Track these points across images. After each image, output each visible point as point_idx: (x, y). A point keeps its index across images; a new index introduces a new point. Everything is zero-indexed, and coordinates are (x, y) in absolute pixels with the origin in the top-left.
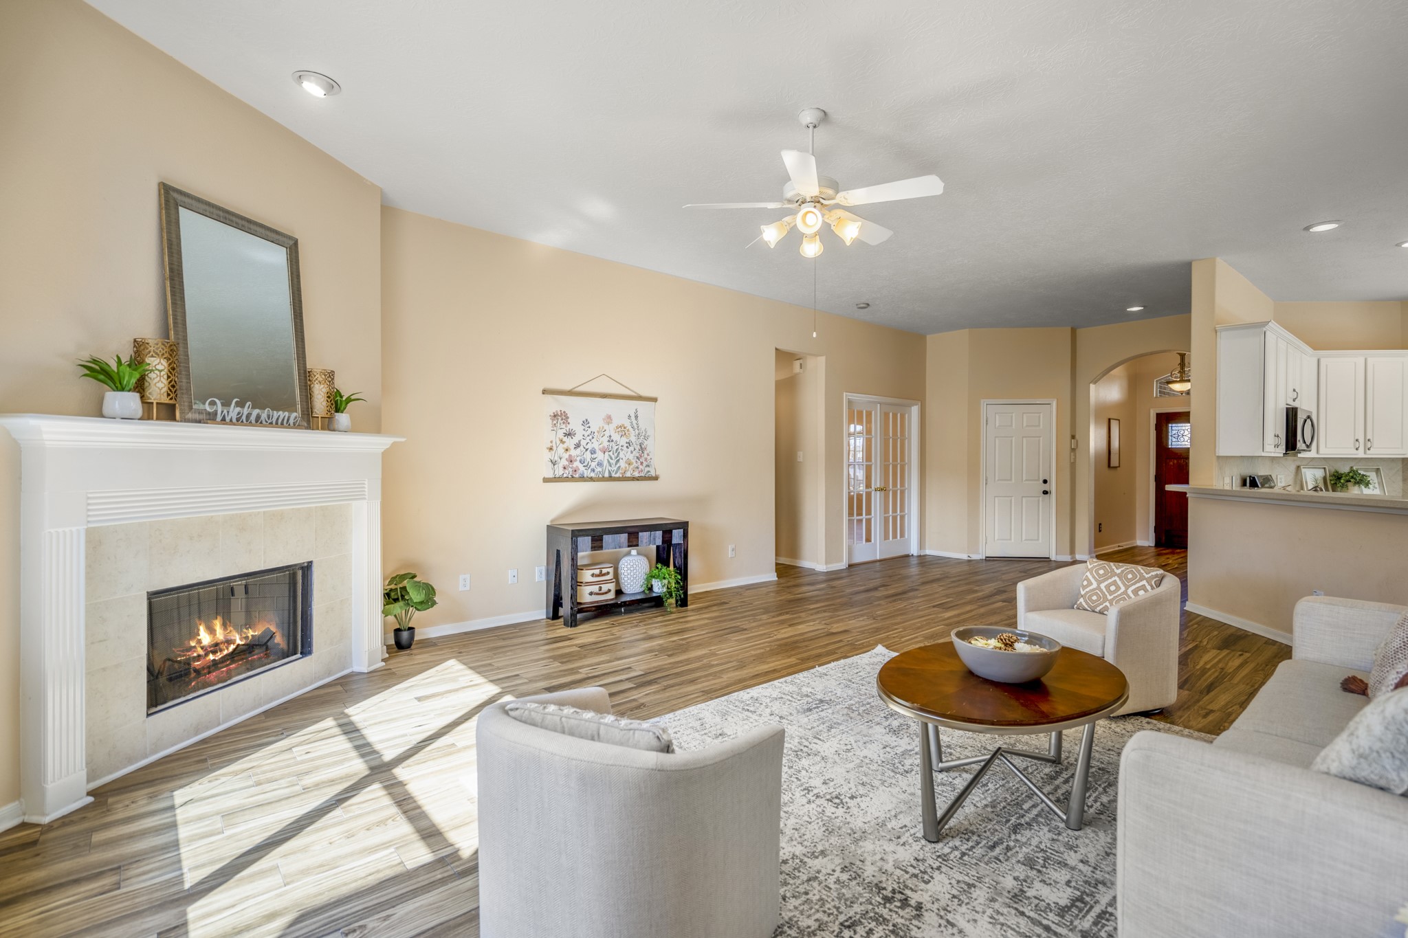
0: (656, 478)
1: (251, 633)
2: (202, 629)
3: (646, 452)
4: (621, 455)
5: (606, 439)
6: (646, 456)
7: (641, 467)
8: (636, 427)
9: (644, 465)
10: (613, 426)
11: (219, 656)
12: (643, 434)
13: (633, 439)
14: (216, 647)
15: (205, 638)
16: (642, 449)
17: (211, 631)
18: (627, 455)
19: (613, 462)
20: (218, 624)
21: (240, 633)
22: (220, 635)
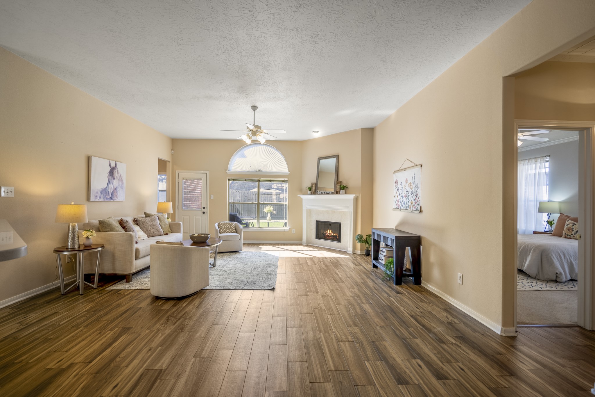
0: (421, 212)
1: (334, 234)
2: (329, 230)
3: (418, 197)
4: (410, 199)
5: (406, 191)
6: (418, 199)
7: (415, 205)
8: (414, 183)
9: (417, 204)
10: (408, 184)
11: (329, 235)
12: (417, 187)
13: (413, 189)
14: (329, 234)
15: (328, 232)
16: (417, 195)
17: (330, 231)
18: (412, 199)
19: (407, 202)
20: (331, 231)
21: (333, 233)
22: (330, 233)
